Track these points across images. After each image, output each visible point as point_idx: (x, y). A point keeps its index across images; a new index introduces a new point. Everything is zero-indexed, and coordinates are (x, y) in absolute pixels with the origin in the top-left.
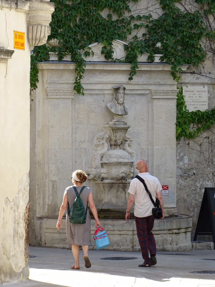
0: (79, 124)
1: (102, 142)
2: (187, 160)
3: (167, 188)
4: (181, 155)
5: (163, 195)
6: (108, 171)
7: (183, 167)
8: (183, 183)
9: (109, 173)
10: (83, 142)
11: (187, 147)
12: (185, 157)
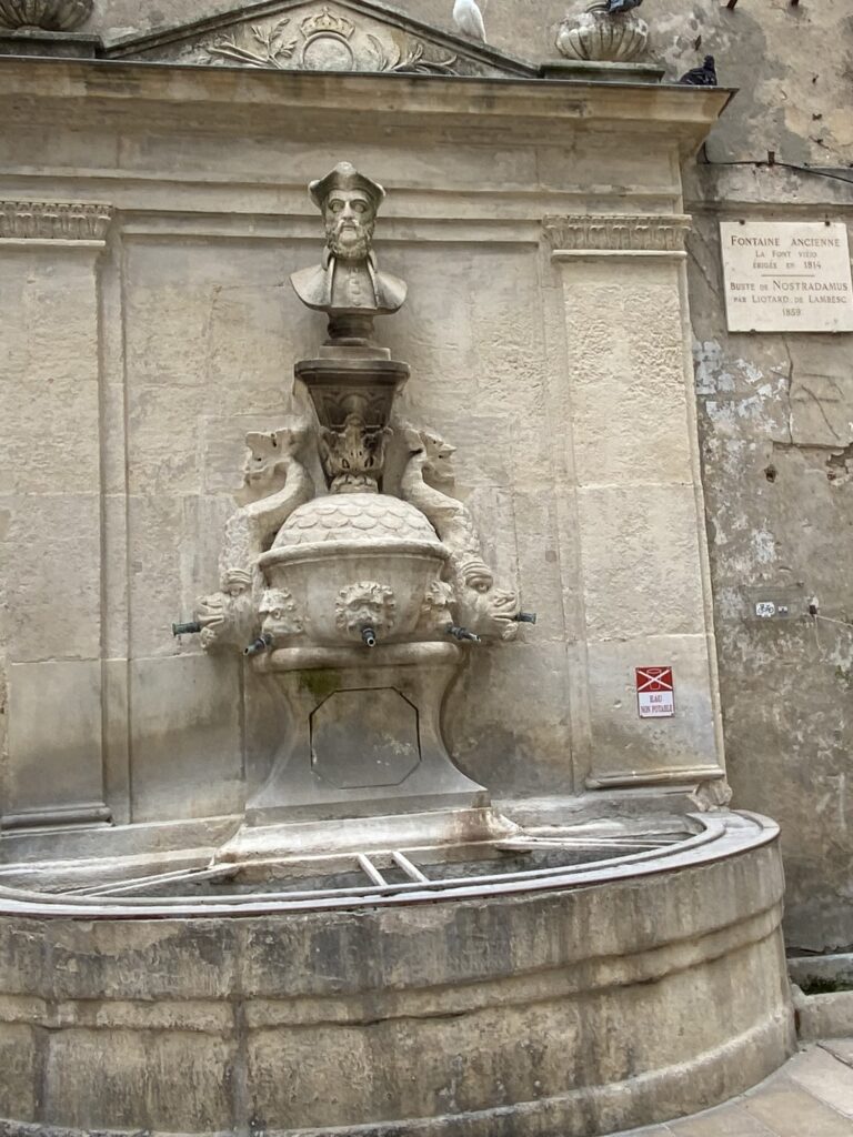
0: (155, 381)
1: (273, 462)
2: (771, 547)
3: (663, 679)
4: (738, 524)
5: (644, 715)
6: (291, 603)
7: (752, 580)
8: (761, 655)
9: (294, 610)
10: (182, 469)
11: (763, 488)
12: (759, 536)
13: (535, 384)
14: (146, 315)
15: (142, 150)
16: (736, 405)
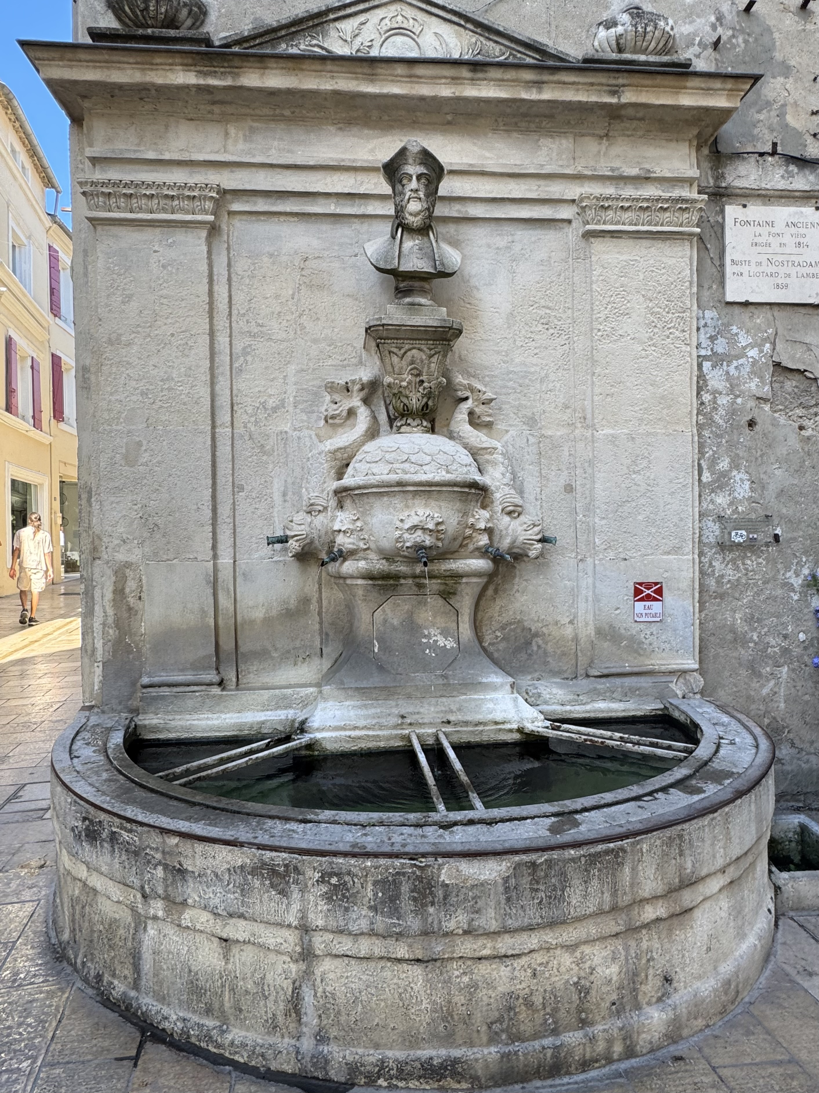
0: (253, 336)
1: (346, 405)
2: (747, 485)
3: (655, 592)
4: (721, 465)
5: (638, 620)
6: (359, 524)
7: (728, 512)
8: (731, 572)
9: (361, 530)
10: (275, 410)
11: (745, 437)
12: (738, 476)
13: (563, 343)
14: (247, 281)
15: (245, 135)
16: (728, 366)
